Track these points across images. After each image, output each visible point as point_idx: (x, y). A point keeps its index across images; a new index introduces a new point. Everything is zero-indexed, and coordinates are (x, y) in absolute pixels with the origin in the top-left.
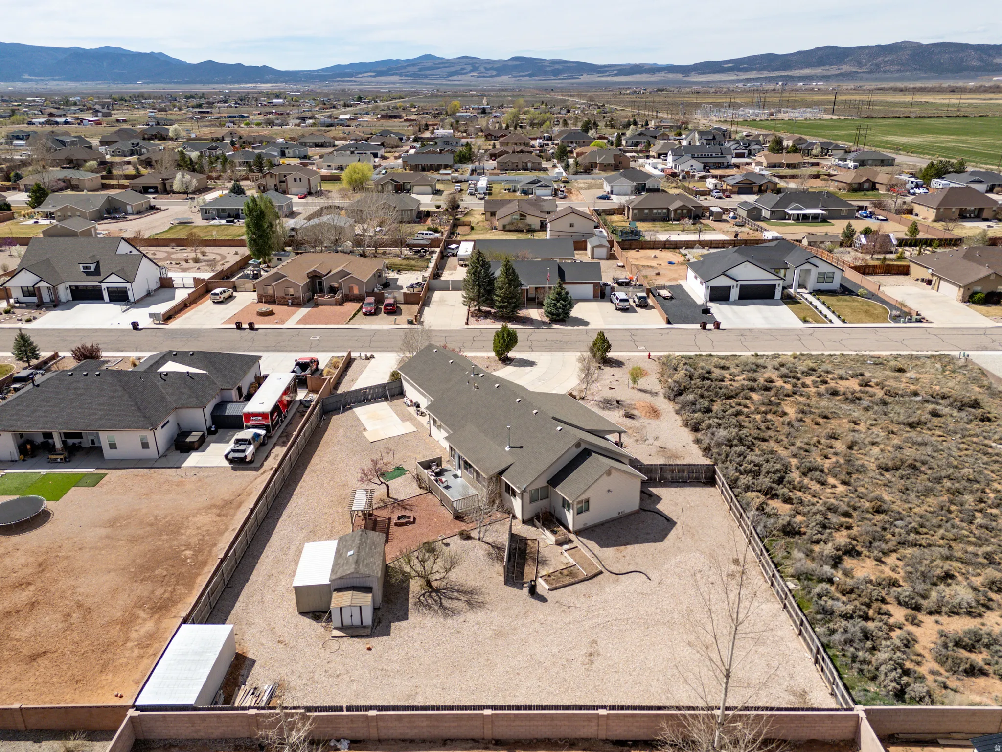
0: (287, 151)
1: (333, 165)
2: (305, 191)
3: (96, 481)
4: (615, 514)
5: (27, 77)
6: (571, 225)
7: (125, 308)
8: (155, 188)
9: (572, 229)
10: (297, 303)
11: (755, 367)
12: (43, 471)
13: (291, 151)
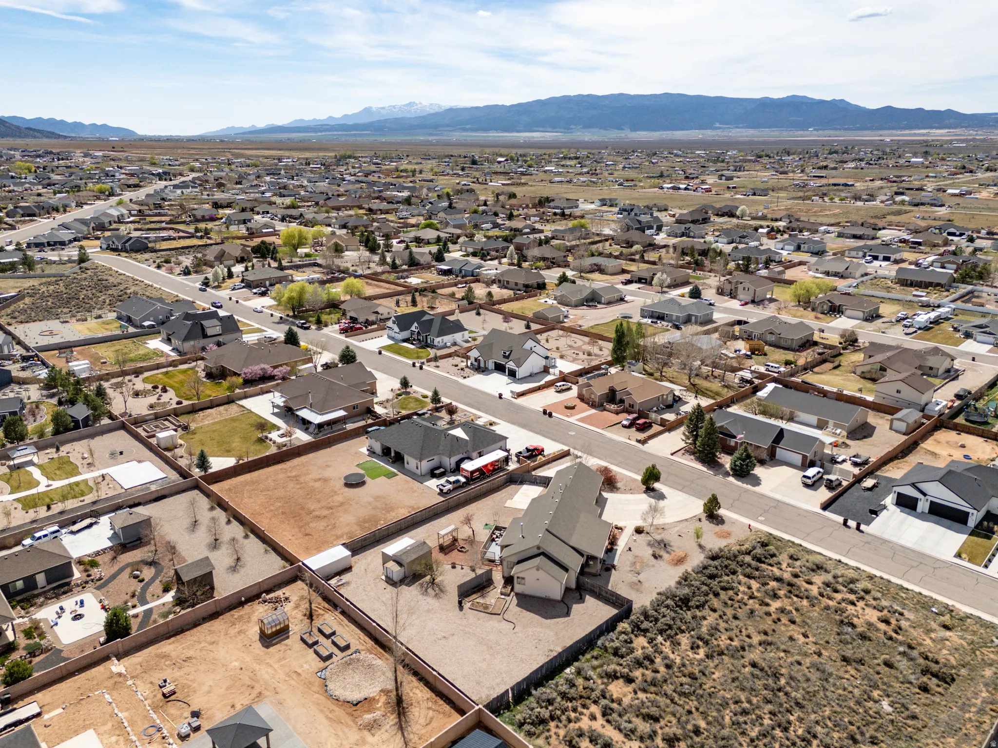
0: (802, 246)
1: (821, 269)
2: (749, 298)
3: (390, 476)
4: (543, 596)
5: (718, 125)
6: (898, 392)
7: (510, 381)
8: (646, 279)
9: (898, 395)
10: (593, 406)
11: (815, 567)
12: (382, 464)
13: (806, 246)
